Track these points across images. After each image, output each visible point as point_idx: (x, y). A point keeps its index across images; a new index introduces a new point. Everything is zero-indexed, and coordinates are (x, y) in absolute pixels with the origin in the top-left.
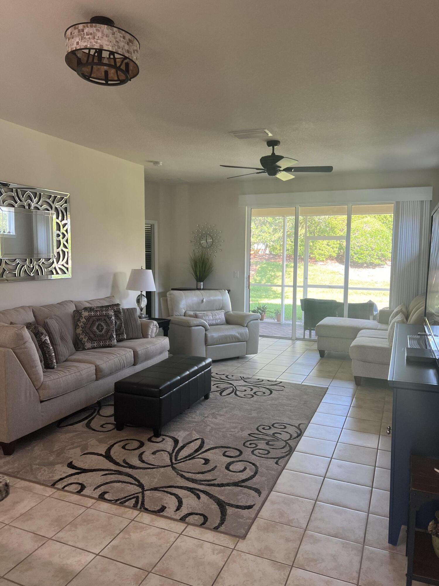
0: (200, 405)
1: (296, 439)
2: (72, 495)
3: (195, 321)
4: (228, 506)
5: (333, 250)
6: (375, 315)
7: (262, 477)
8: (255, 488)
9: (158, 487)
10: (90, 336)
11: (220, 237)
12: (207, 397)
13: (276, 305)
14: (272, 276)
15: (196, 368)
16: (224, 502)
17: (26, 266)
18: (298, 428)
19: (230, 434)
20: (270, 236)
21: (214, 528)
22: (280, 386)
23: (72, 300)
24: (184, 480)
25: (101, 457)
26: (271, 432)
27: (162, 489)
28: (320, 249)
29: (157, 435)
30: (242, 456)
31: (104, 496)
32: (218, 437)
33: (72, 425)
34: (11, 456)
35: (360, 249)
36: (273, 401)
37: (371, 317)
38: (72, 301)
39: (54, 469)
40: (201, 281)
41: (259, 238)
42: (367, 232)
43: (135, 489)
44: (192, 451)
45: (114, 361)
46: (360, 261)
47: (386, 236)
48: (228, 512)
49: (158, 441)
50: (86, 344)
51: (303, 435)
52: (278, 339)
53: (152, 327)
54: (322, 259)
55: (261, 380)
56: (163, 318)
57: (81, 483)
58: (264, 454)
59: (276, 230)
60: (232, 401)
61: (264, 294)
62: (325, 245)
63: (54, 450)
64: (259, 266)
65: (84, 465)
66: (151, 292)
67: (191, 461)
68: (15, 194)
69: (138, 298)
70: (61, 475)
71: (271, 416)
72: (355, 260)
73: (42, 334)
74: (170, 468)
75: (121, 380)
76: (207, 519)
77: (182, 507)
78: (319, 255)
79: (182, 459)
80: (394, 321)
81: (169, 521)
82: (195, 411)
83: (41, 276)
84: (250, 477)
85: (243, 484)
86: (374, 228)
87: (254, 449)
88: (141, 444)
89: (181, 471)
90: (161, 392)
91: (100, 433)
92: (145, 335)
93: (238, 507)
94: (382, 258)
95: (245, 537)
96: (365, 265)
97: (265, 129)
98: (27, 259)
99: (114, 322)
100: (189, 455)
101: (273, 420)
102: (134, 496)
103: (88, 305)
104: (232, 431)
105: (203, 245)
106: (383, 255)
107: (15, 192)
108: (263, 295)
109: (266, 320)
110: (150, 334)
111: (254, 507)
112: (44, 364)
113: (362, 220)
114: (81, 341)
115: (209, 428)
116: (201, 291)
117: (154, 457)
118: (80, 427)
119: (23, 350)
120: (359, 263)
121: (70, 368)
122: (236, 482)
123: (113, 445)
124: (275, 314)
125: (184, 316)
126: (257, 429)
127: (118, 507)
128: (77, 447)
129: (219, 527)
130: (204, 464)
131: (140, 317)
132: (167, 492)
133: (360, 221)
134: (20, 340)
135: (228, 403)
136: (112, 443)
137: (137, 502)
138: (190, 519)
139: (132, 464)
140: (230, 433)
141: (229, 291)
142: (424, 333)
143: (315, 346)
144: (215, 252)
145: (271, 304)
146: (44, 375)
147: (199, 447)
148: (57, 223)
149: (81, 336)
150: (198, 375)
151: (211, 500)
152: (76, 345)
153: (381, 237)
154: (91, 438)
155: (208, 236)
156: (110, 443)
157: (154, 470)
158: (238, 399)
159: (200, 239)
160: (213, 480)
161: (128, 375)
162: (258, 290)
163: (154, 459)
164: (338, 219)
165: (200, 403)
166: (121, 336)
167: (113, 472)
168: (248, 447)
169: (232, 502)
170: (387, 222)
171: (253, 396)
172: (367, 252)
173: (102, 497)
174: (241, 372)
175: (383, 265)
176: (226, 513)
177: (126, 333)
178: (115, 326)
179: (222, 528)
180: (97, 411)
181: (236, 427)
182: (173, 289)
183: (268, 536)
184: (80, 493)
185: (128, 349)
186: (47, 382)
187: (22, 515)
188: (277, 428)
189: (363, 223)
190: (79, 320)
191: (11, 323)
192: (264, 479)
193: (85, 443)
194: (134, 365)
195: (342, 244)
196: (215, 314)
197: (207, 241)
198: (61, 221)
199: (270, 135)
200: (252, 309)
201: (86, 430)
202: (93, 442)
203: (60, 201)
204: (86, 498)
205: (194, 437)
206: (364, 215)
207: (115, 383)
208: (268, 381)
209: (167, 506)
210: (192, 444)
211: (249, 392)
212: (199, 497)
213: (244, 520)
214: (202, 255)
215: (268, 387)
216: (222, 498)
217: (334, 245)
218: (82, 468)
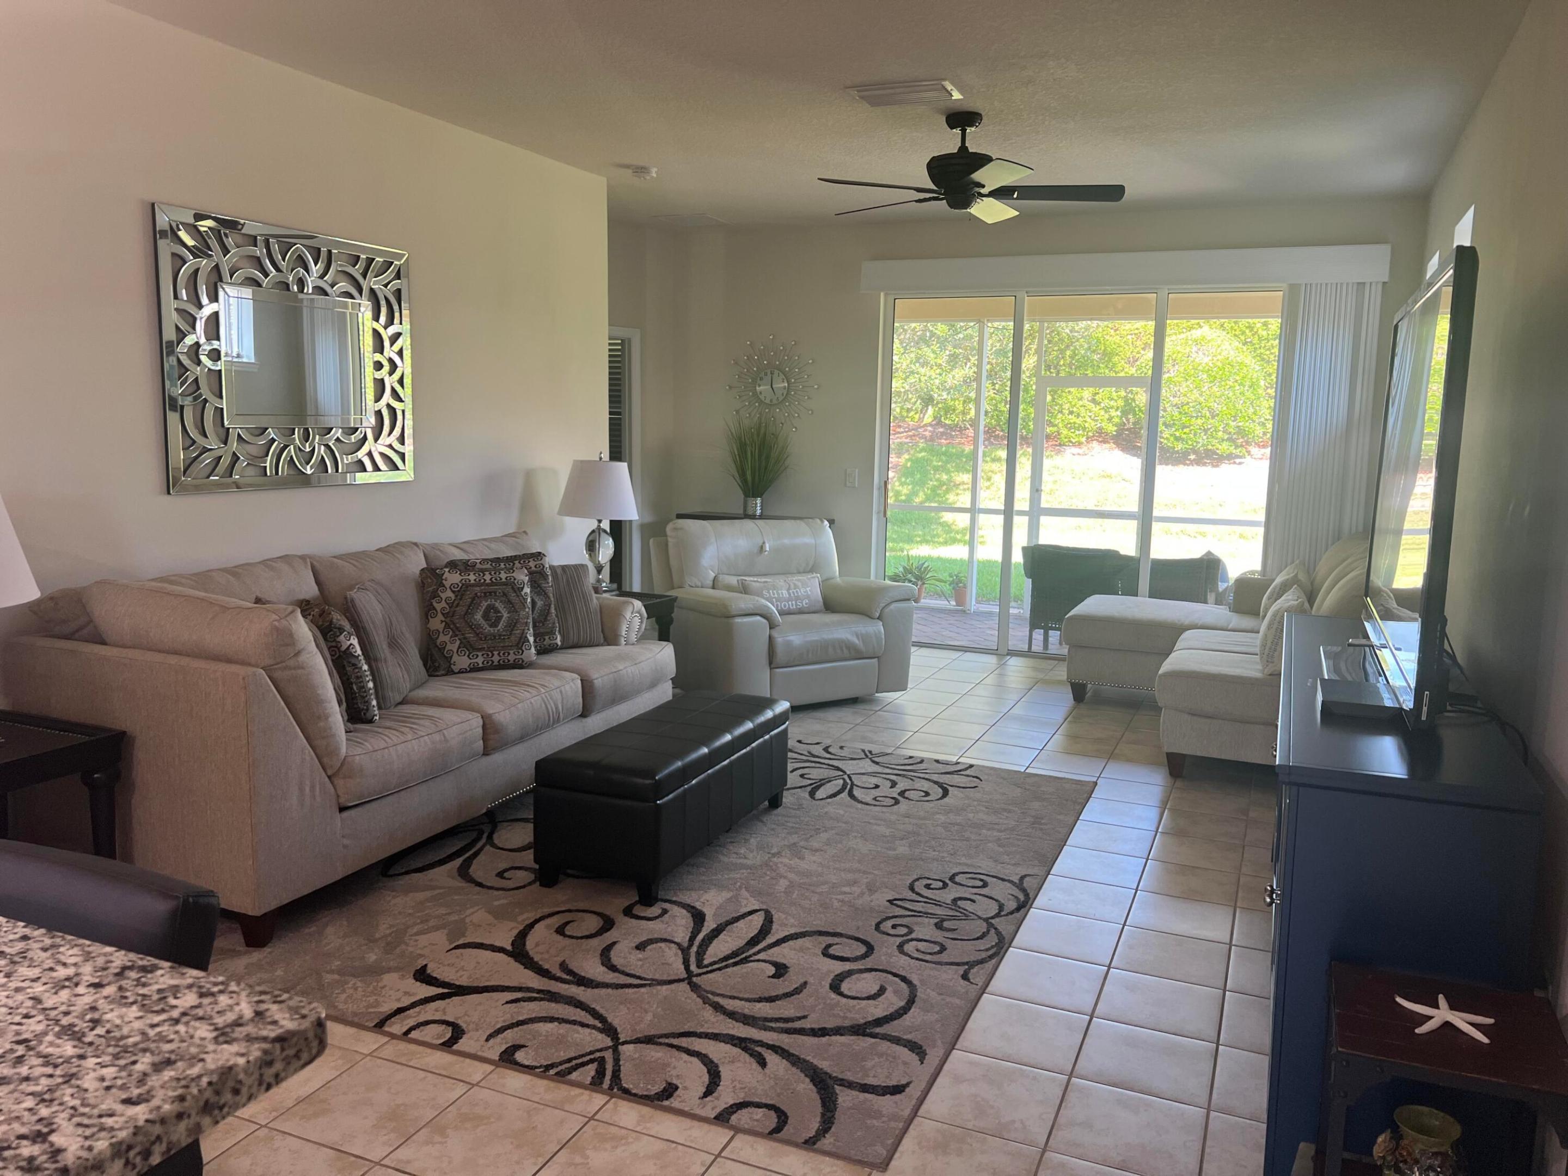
0: (760, 824)
1: (1015, 915)
2: (429, 1051)
3: (742, 602)
4: (840, 1085)
5: (1107, 416)
6: (1220, 590)
7: (928, 1012)
8: (909, 1041)
9: (654, 1036)
10: (465, 638)
11: (808, 376)
12: (775, 802)
13: (953, 562)
14: (942, 484)
15: (749, 725)
16: (830, 1077)
17: (292, 446)
18: (1020, 886)
19: (839, 901)
20: (940, 375)
21: (806, 1142)
22: (968, 776)
23: (415, 540)
24: (722, 1017)
25: (501, 955)
26: (948, 896)
27: (667, 1041)
28: (1071, 413)
29: (648, 899)
30: (872, 957)
31: (513, 1054)
32: (807, 906)
33: (420, 872)
34: (265, 949)
35: (1180, 413)
36: (952, 816)
37: (1211, 597)
38: (416, 544)
39: (380, 985)
40: (755, 496)
41: (912, 380)
42: (1200, 368)
43: (595, 1040)
44: (741, 943)
45: (531, 703)
46: (1179, 446)
47: (1251, 379)
48: (840, 1100)
49: (651, 916)
50: (455, 658)
51: (1034, 906)
52: (960, 653)
53: (628, 615)
54: (1077, 440)
55: (919, 760)
56: (656, 593)
57: (453, 1023)
58: (930, 954)
59: (957, 357)
60: (842, 812)
61: (920, 533)
62: (1086, 401)
63: (377, 936)
64: (906, 456)
65: (459, 975)
66: (620, 521)
67: (738, 967)
68: (261, 252)
69: (591, 538)
70: (398, 1000)
71: (945, 855)
72: (1166, 441)
73: (341, 630)
74: (684, 986)
75: (552, 755)
76: (787, 1117)
77: (719, 1088)
78: (1070, 429)
79: (715, 963)
80: (1278, 607)
81: (687, 1122)
82: (745, 839)
83: (331, 475)
84: (896, 1011)
85: (878, 1030)
86: (1219, 357)
87: (905, 938)
88: (605, 922)
89: (713, 994)
90: (660, 789)
91: (496, 893)
92: (610, 638)
93: (865, 1088)
94: (1241, 439)
95: (888, 1165)
96: (1192, 457)
97: (944, 80)
98: (297, 429)
99: (529, 600)
100: (734, 954)
101: (951, 865)
102: (592, 1057)
103: (458, 555)
104: (845, 893)
105: (762, 397)
106: (1241, 431)
107: (263, 245)
108: (916, 536)
109: (924, 602)
110: (623, 634)
111: (907, 1090)
112: (346, 711)
113: (1188, 333)
114: (441, 650)
115: (783, 883)
116: (757, 521)
117: (640, 956)
118: (444, 875)
119: (293, 671)
120: (1177, 452)
121: (416, 721)
122: (858, 1025)
123: (531, 926)
124: (950, 585)
125: (713, 588)
126: (912, 888)
127: (552, 1084)
128: (437, 928)
129: (818, 1140)
130: (773, 977)
131: (597, 590)
132: (679, 1048)
133: (1183, 336)
134: (287, 645)
135: (831, 818)
136: (528, 918)
137: (601, 1073)
138: (742, 1118)
139: (583, 974)
140: (839, 897)
141: (831, 522)
142: (1364, 641)
143: (1061, 673)
144: (794, 417)
145: (939, 559)
146: (347, 740)
147: (760, 931)
148: (375, 332)
149: (442, 638)
150: (754, 745)
151: (794, 1069)
152: (429, 662)
153: (1236, 381)
154: (471, 907)
155: (776, 372)
156: (524, 920)
157: (643, 990)
158: (857, 809)
159: (754, 381)
160: (799, 1018)
161: (568, 744)
162: (903, 522)
163: (640, 963)
164: (1123, 332)
165: (758, 818)
166: (547, 638)
167: (535, 995)
168: (888, 934)
169: (849, 1076)
170: (1256, 341)
171: (897, 802)
172: (1199, 421)
173: (508, 1058)
174: (864, 739)
175: (1240, 457)
176: (835, 1105)
177: (560, 632)
178: (533, 611)
179: (827, 1142)
180: (485, 836)
181: (855, 882)
182: (680, 516)
183: (947, 1163)
184: (450, 1047)
185: (567, 674)
186: (357, 758)
187: (300, 1101)
188: (963, 885)
189: (1190, 342)
190: (435, 595)
191: (258, 601)
192: (931, 1017)
193: (457, 918)
194: (584, 714)
195: (1134, 400)
196: (795, 584)
197: (774, 386)
198: (386, 328)
199: (956, 95)
200: (890, 572)
201: (460, 885)
202: (478, 915)
203: (381, 271)
204: (468, 1060)
205: (746, 906)
206: (1193, 321)
207: (537, 763)
208: (937, 761)
209: (680, 1086)
210: (741, 924)
211: (885, 789)
212: (763, 1063)
213: (883, 1122)
214: (760, 424)
215: (935, 777)
216: (824, 1065)
217: (1112, 403)
218: (452, 982)
